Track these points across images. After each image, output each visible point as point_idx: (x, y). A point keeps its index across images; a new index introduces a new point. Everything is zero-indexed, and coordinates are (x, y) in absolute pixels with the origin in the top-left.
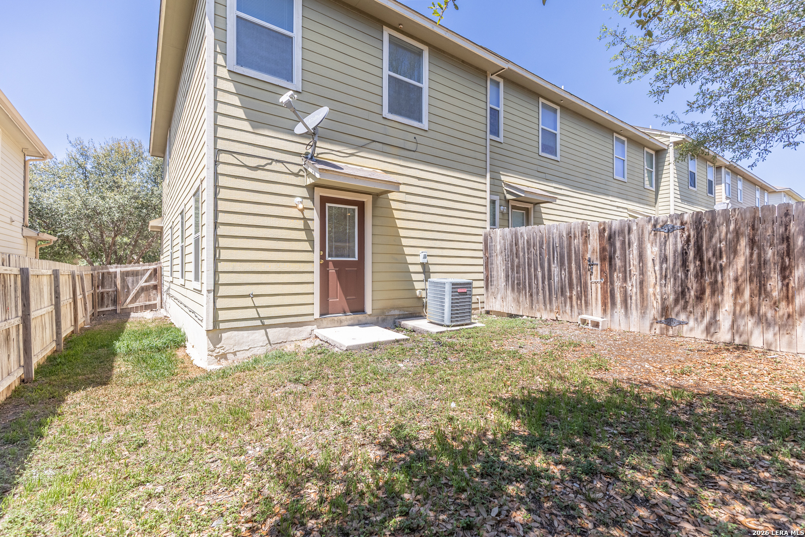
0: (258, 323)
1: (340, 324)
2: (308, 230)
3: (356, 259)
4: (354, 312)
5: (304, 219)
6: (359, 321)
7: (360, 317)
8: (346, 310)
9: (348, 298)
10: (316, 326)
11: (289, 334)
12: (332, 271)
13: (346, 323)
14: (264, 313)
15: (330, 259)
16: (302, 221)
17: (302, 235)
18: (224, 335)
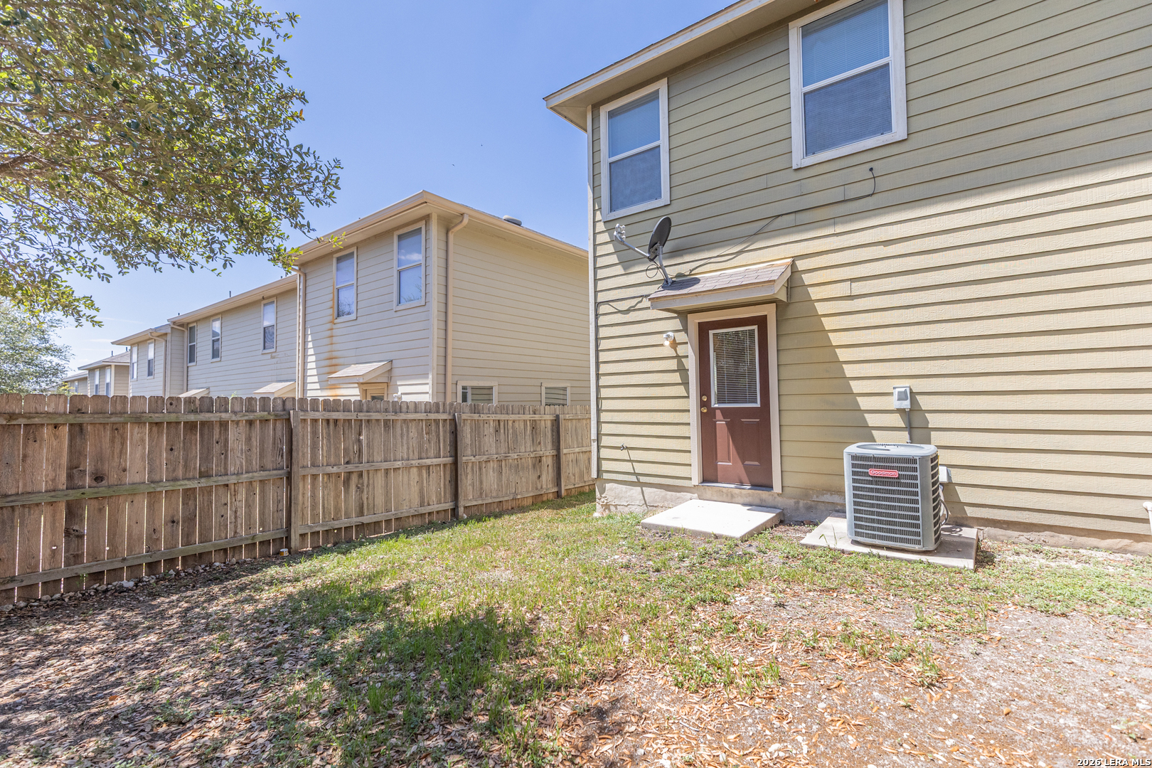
0: (634, 479)
1: (731, 499)
2: (682, 370)
3: (758, 405)
4: (755, 486)
5: (678, 357)
6: (761, 500)
7: (764, 494)
8: (744, 481)
9: (746, 463)
10: (696, 495)
11: (665, 499)
12: (721, 423)
13: (742, 501)
14: (640, 468)
15: (716, 406)
16: (675, 361)
17: (676, 378)
18: (608, 486)
